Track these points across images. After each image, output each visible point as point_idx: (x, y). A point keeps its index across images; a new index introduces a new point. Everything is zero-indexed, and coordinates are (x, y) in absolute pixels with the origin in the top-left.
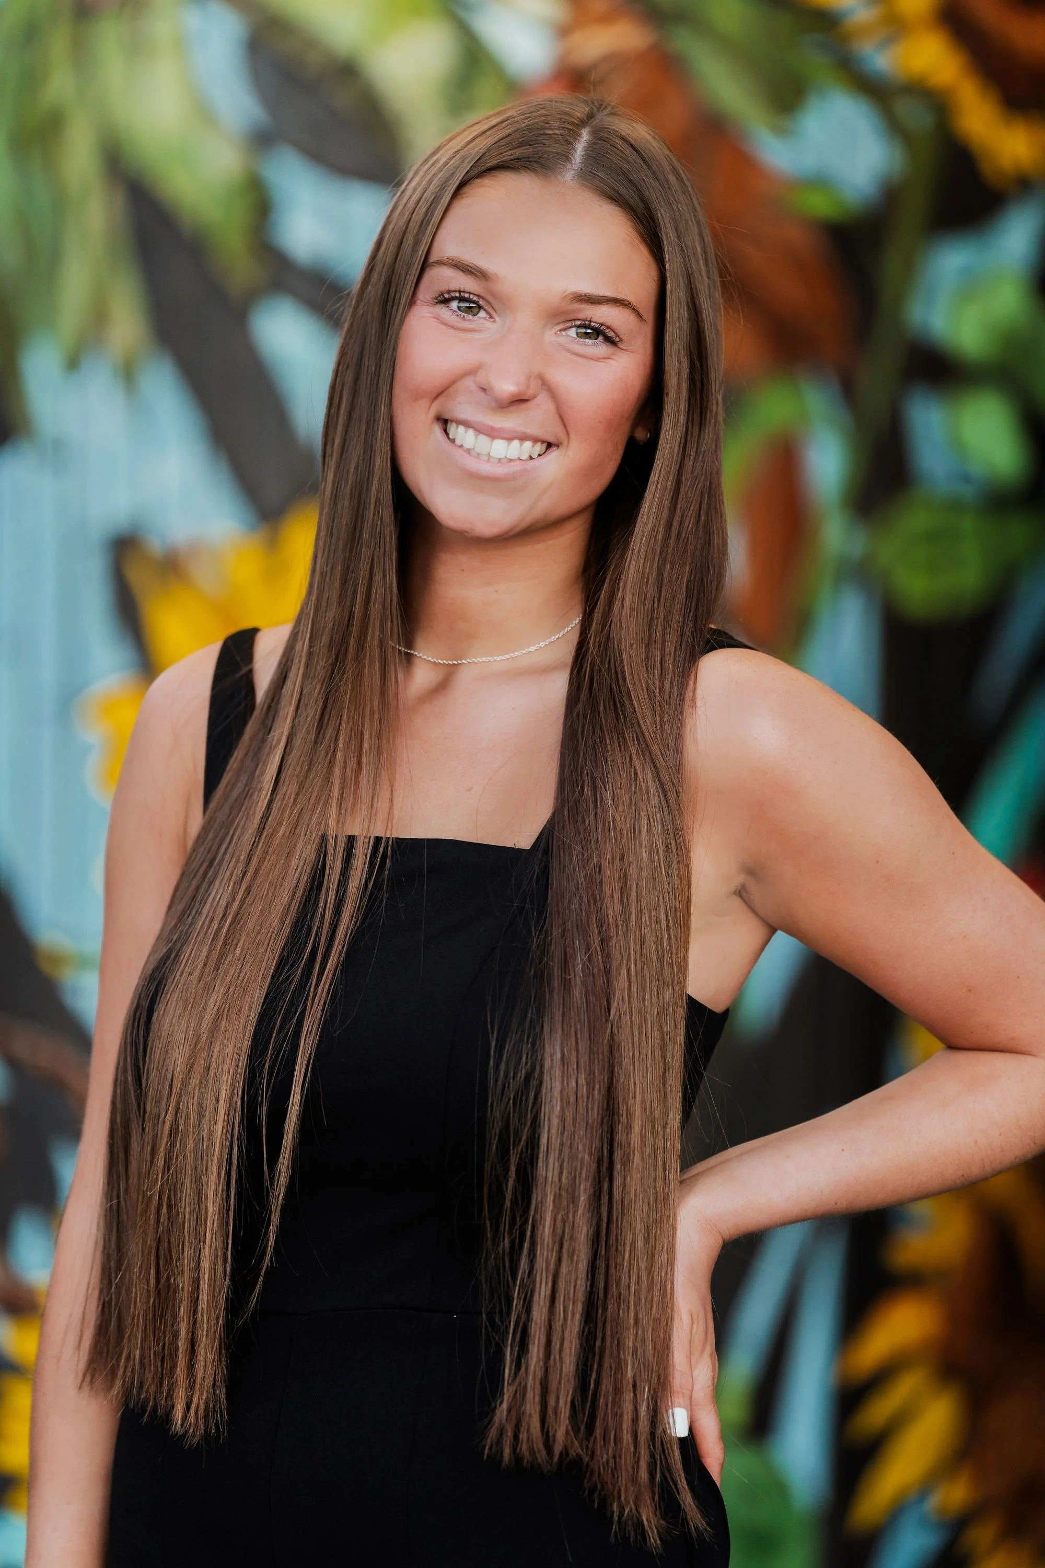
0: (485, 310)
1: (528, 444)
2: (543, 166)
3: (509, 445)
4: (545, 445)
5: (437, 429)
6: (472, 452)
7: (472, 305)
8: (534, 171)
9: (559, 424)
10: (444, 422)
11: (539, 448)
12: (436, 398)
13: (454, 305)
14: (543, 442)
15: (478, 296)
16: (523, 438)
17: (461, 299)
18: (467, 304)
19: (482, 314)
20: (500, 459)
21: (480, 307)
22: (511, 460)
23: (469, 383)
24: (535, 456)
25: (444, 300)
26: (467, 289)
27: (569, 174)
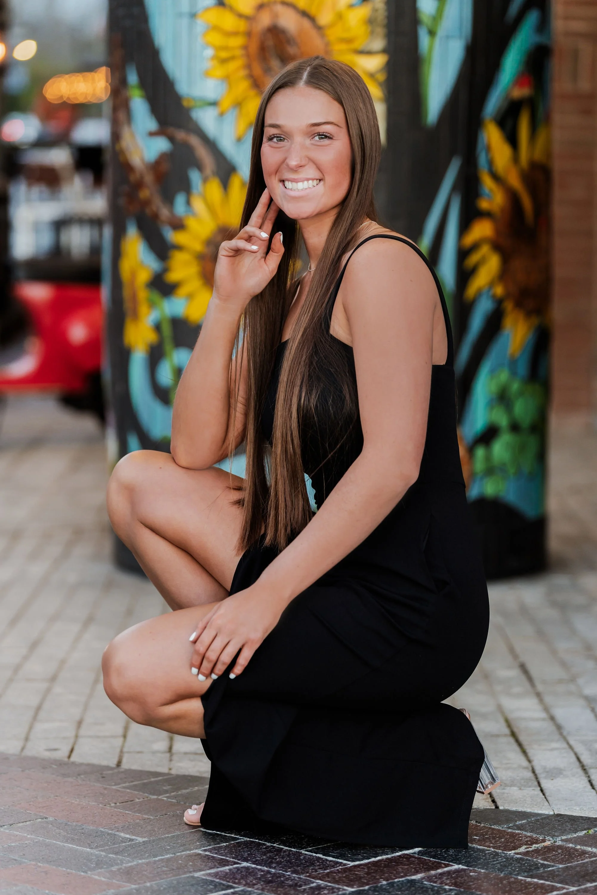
0: (286, 139)
1: (310, 182)
2: (291, 83)
3: (303, 183)
4: (318, 181)
5: (281, 185)
6: (292, 189)
7: (282, 139)
8: (290, 86)
9: (318, 171)
10: (283, 181)
11: (315, 182)
12: (276, 173)
13: (275, 140)
14: (317, 179)
15: (279, 134)
16: (308, 180)
17: (277, 137)
18: (280, 138)
19: (285, 141)
20: (302, 189)
21: (284, 139)
22: (306, 189)
23: (284, 166)
24: (315, 185)
25: (270, 139)
26: (275, 133)
27: (301, 84)
